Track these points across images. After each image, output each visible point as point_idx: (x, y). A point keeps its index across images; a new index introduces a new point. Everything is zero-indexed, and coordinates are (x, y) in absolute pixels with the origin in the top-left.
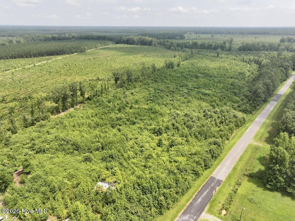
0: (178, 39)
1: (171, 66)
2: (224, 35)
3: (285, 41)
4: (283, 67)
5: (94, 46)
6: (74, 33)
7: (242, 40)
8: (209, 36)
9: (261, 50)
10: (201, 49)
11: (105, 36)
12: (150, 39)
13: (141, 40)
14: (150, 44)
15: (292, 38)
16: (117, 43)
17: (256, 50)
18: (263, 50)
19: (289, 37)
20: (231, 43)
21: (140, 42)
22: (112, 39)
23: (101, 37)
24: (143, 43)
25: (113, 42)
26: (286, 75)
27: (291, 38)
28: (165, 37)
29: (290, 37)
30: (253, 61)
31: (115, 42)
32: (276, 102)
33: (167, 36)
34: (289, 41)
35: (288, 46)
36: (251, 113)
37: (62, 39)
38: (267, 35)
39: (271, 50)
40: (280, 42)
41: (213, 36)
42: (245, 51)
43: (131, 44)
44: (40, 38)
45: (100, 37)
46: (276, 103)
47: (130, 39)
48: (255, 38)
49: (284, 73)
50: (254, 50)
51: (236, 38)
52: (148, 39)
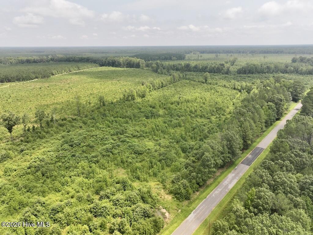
0: (174, 60)
1: (130, 98)
2: (230, 54)
3: (297, 61)
4: (273, 101)
5: (68, 69)
6: (59, 55)
7: (250, 59)
8: (212, 56)
9: (265, 73)
10: (194, 71)
11: (89, 57)
12: (138, 60)
13: (127, 61)
14: (138, 66)
15: (305, 57)
16: (102, 65)
17: (259, 73)
18: (267, 73)
19: (301, 57)
20: (233, 64)
21: (127, 64)
22: (95, 60)
23: (84, 59)
24: (130, 65)
25: (97, 65)
26: (277, 112)
27: (303, 58)
28: (161, 58)
29: (304, 56)
30: (246, 88)
31: (100, 64)
32: (248, 166)
33: (163, 57)
34: (302, 61)
35: (297, 67)
36: (187, 198)
37: (38, 61)
38: (280, 54)
39: (277, 72)
40: (292, 63)
41: (217, 56)
42: (245, 74)
43: (116, 66)
44: (10, 61)
45: (82, 59)
46: (247, 168)
47: (115, 61)
48: (264, 57)
49: (274, 110)
50: (256, 72)
51: (244, 57)
52: (136, 60)
